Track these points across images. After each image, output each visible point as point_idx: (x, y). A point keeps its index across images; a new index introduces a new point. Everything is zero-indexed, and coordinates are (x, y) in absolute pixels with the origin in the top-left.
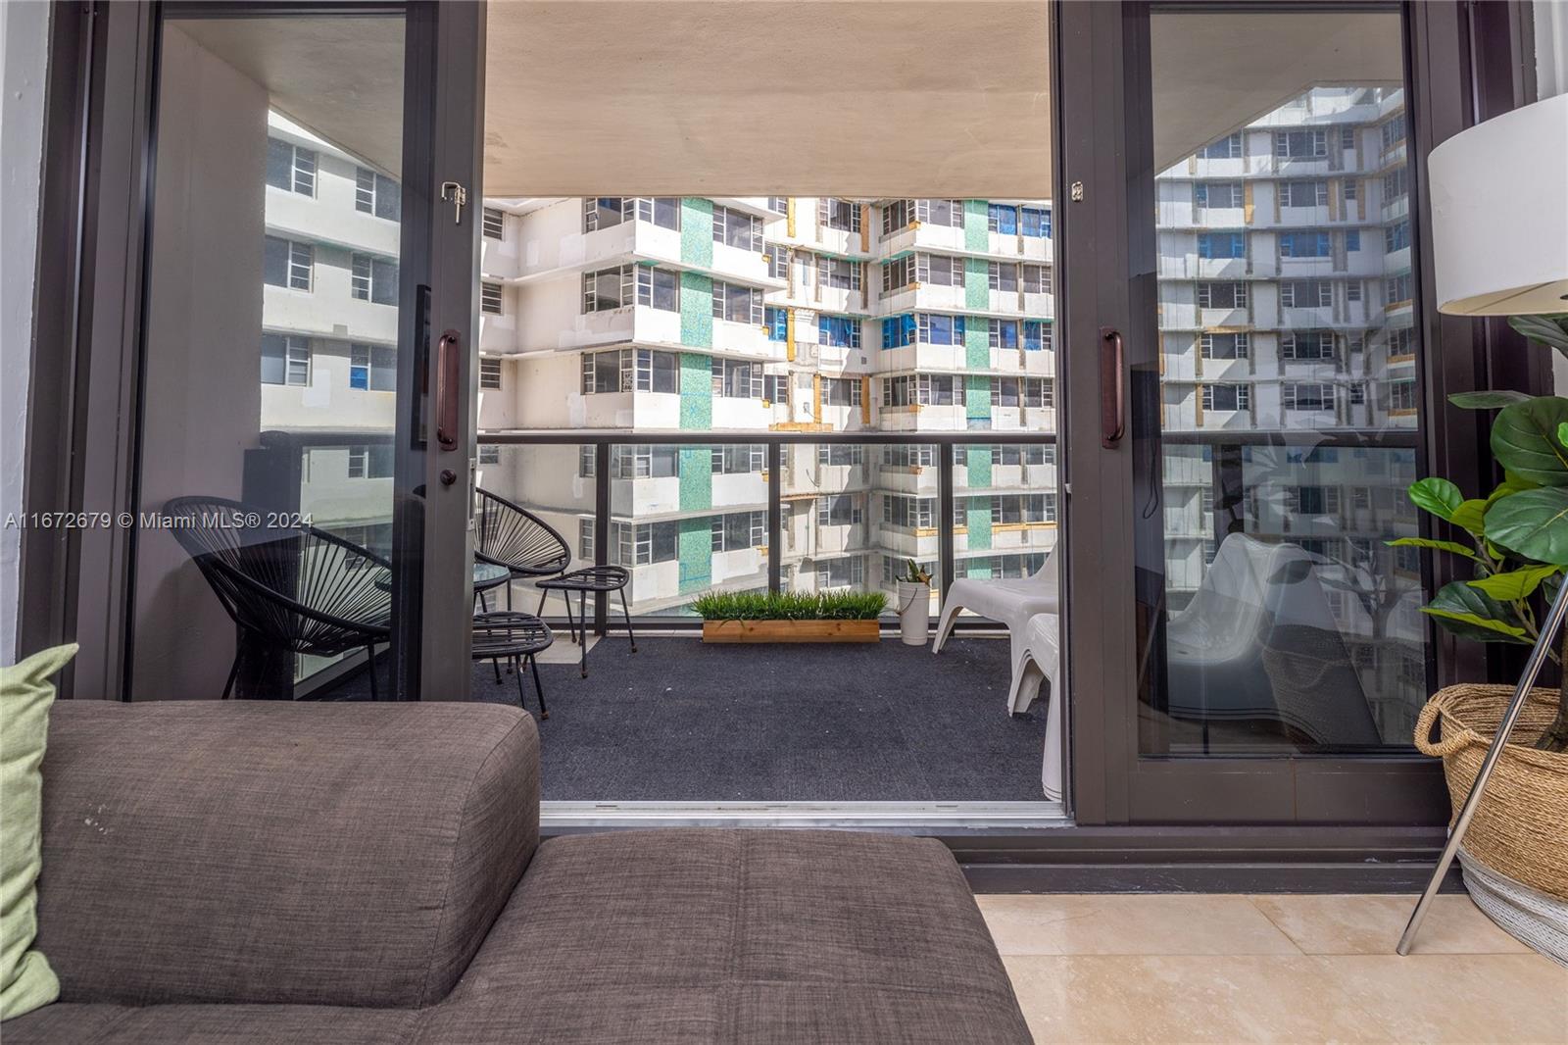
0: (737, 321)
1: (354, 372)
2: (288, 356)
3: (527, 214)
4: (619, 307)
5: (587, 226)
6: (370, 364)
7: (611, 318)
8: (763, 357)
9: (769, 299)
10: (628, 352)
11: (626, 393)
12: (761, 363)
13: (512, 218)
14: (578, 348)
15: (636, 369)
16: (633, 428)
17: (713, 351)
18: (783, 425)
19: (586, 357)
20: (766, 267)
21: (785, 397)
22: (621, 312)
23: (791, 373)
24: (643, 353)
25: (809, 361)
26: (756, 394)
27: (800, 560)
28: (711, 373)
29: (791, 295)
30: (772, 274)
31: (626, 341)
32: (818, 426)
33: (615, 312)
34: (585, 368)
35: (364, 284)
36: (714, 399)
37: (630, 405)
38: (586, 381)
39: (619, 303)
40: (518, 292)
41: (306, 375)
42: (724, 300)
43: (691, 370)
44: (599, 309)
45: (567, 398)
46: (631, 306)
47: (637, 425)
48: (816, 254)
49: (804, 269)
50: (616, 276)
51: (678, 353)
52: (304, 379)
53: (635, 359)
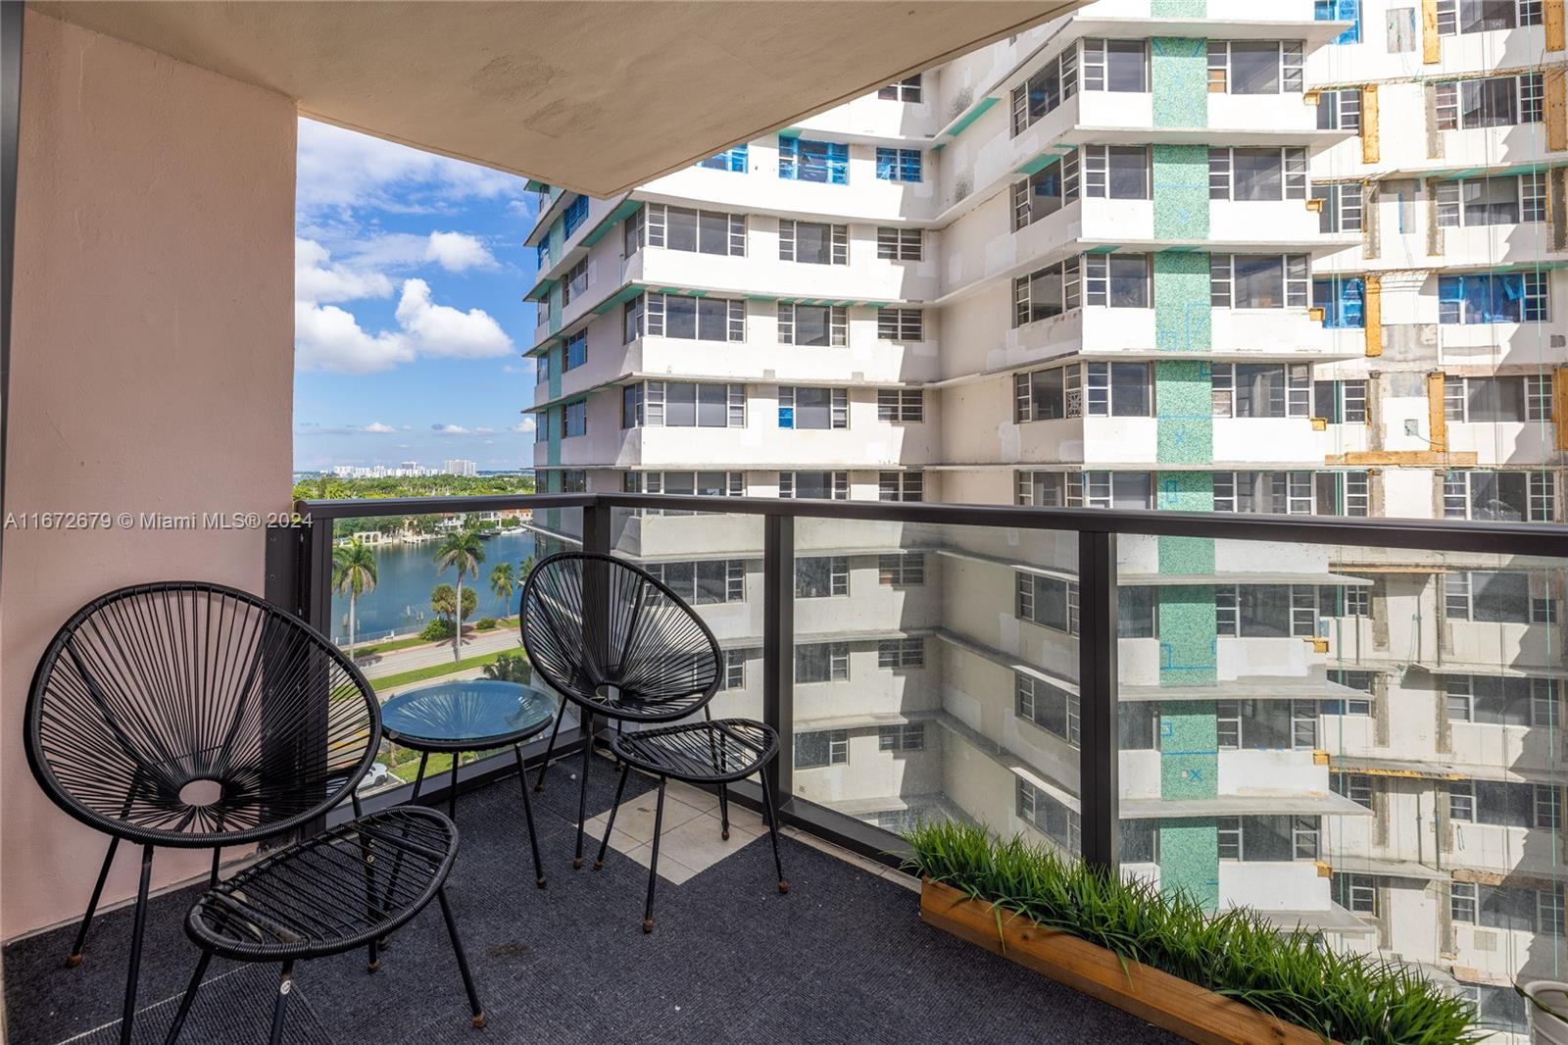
0: (1262, 306)
1: (782, 412)
2: (728, 402)
3: (947, 226)
4: (1061, 312)
5: (1018, 222)
6: (795, 404)
7: (1051, 327)
8: (1312, 354)
9: (1320, 266)
10: (1075, 368)
11: (1073, 420)
12: (1308, 364)
13: (931, 233)
14: (1009, 369)
15: (1086, 388)
16: (1083, 462)
17: (1212, 354)
18: (1359, 456)
19: (1019, 379)
20: (1315, 217)
21: (1361, 411)
22: (1063, 319)
23: (1375, 375)
24: (1097, 366)
25: (1415, 351)
26: (1296, 410)
27: (1400, 668)
28: (1210, 384)
29: (1373, 252)
30: (1326, 226)
31: (1070, 354)
32: (1440, 456)
33: (1056, 320)
34: (1018, 392)
35: (788, 329)
36: (1215, 421)
37: (1078, 434)
38: (1020, 407)
39: (1061, 308)
40: (941, 315)
41: (743, 417)
42: (1232, 280)
43: (1174, 383)
44: (1034, 320)
45: (997, 428)
46: (1076, 309)
47: (1088, 458)
48: (1428, 179)
49: (1401, 208)
50: (1056, 277)
51: (1152, 362)
52: (742, 421)
53: (1084, 374)
